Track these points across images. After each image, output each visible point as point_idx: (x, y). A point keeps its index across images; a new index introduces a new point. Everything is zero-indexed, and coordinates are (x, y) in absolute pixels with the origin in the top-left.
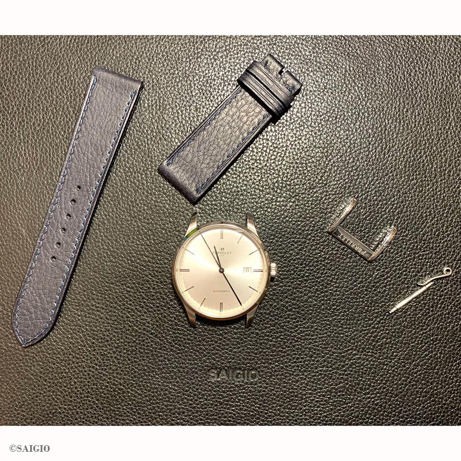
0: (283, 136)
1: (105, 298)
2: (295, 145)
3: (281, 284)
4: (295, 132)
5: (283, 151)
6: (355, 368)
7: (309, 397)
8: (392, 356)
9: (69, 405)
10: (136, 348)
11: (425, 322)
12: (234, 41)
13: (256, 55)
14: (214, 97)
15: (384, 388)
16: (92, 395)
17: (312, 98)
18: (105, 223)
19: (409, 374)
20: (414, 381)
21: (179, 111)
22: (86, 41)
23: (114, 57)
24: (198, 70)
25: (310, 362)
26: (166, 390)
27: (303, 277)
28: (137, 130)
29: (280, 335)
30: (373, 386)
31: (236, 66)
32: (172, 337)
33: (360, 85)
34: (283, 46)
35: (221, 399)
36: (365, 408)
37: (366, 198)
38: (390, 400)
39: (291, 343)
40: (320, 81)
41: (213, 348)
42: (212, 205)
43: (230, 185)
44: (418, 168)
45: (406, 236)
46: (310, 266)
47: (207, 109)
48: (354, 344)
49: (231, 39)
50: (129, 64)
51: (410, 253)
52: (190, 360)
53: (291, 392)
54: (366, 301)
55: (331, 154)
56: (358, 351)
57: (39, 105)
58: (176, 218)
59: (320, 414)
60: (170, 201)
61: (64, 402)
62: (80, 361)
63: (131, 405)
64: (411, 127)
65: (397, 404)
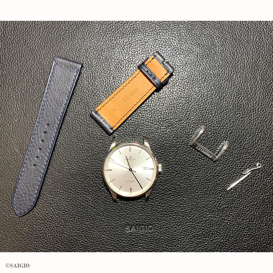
0: (163, 92)
1: (65, 187)
2: (170, 97)
3: (165, 176)
4: (170, 89)
5: (163, 100)
6: (208, 222)
7: (183, 240)
8: (229, 214)
9: (46, 249)
10: (83, 215)
11: (247, 195)
12: (134, 39)
13: (147, 46)
14: (123, 71)
15: (225, 233)
16: (59, 242)
17: (179, 70)
18: (63, 145)
19: (239, 224)
20: (242, 229)
21: (104, 80)
22: (50, 41)
23: (66, 50)
24: (114, 56)
25: (183, 219)
26: (101, 238)
27: (177, 171)
28: (80, 91)
29: (165, 205)
30: (219, 232)
31: (135, 53)
32: (104, 208)
33: (206, 61)
34: (162, 41)
35: (132, 242)
36: (215, 245)
37: (211, 126)
38: (228, 240)
39: (171, 209)
40: (183, 59)
41: (127, 213)
42: (124, 132)
43: (134, 120)
44: (241, 107)
45: (235, 146)
46: (181, 165)
47: (120, 78)
48: (207, 209)
49: (132, 38)
50: (74, 54)
51: (237, 156)
52: (114, 221)
53: (172, 237)
54: (213, 184)
55: (190, 101)
56: (210, 213)
57: (24, 79)
58: (104, 140)
59: (190, 249)
60: (100, 131)
61: (43, 247)
62: (51, 223)
63: (81, 248)
64: (236, 84)
65: (233, 242)
